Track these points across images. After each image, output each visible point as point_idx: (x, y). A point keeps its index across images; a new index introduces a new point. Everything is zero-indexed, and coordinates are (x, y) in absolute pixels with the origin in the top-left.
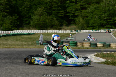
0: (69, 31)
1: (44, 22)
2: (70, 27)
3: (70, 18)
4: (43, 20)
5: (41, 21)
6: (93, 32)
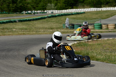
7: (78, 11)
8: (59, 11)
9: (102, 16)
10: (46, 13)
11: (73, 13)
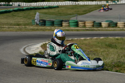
0: (104, 3)
7: (50, 5)
8: (27, 3)
9: (78, 11)
10: (12, 5)
11: (45, 7)
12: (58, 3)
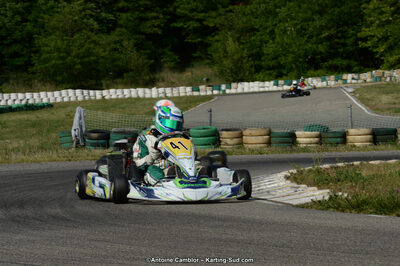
0: (185, 91)
1: (86, 60)
2: (188, 74)
3: (189, 40)
4: (83, 50)
5: (74, 54)
6: (280, 88)
12: (35, 95)
